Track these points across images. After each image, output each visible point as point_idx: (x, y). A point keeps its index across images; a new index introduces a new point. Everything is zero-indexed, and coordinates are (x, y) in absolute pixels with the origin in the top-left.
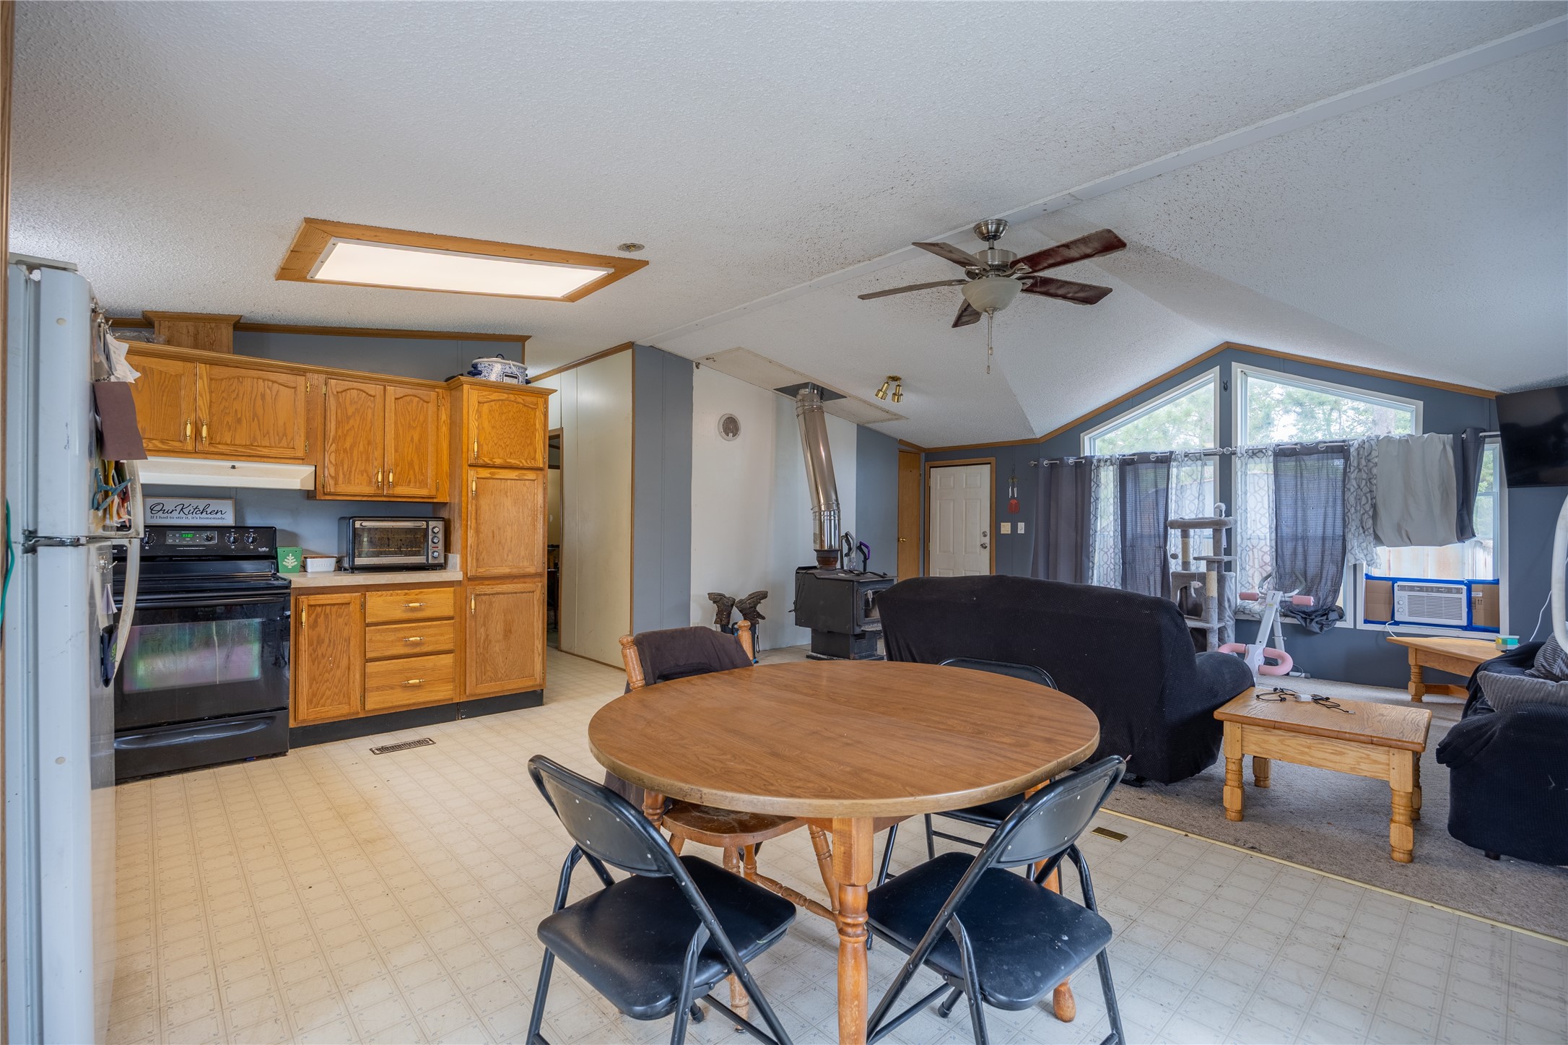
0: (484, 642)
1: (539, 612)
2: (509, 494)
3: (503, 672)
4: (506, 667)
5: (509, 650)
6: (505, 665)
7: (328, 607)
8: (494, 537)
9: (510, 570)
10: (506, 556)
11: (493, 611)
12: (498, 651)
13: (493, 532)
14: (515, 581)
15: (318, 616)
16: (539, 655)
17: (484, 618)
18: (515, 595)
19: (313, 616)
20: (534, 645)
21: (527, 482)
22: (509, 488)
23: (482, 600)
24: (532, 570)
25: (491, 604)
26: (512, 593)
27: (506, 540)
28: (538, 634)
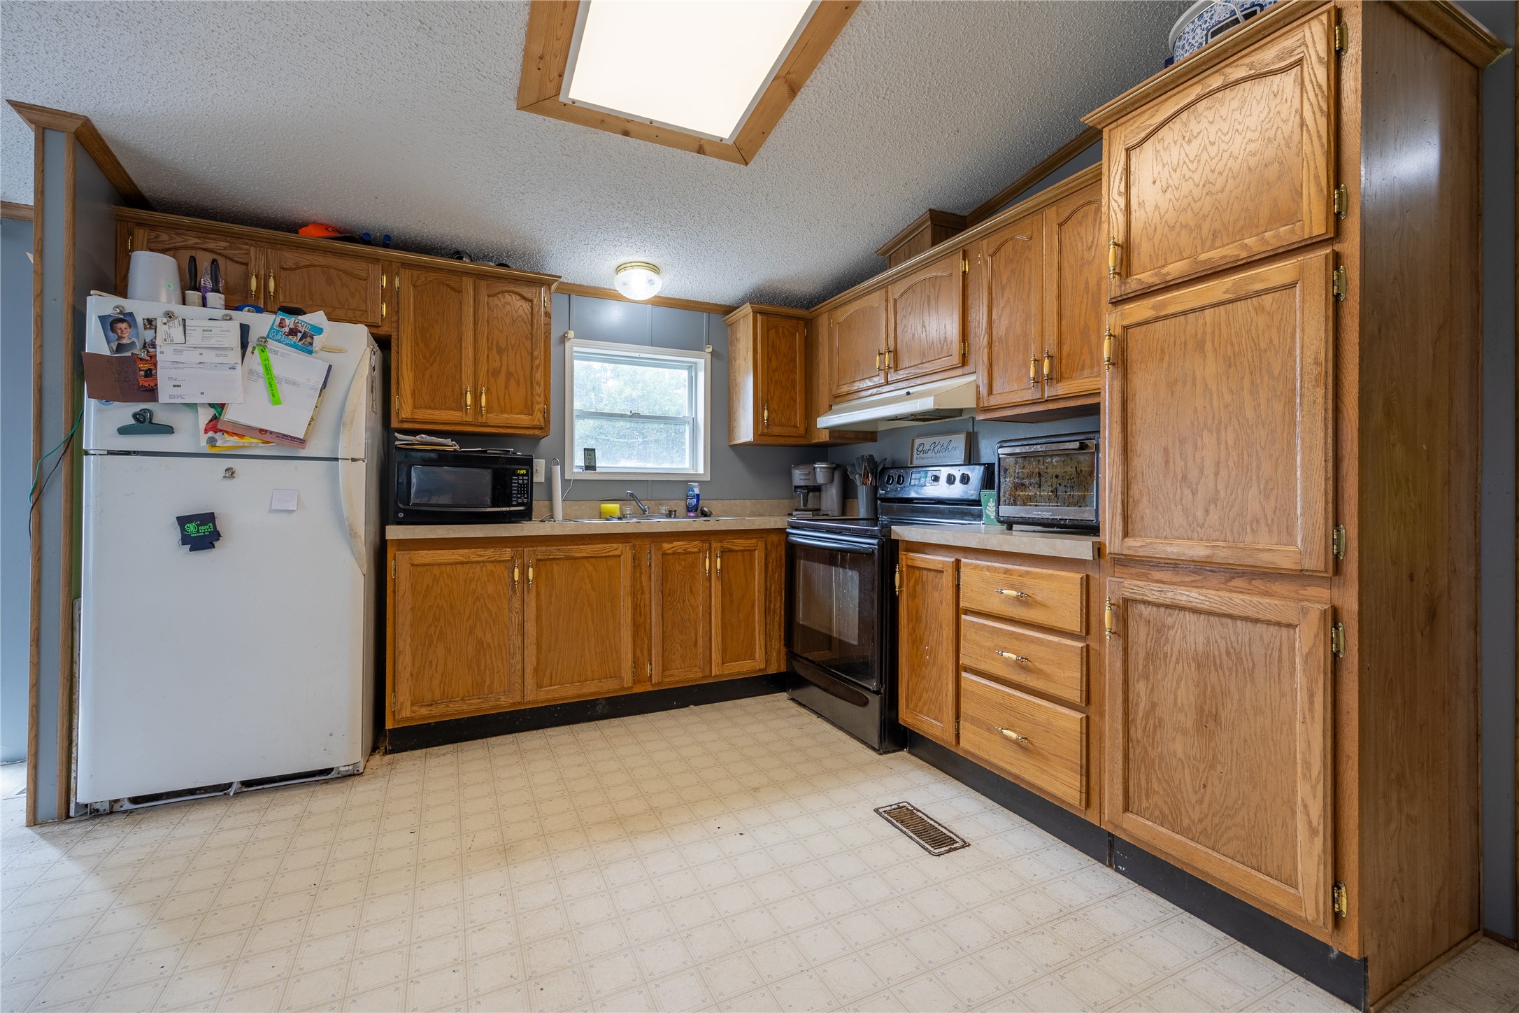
0: (1146, 717)
1: (1311, 696)
2: (1209, 345)
3: (1196, 816)
4: (1205, 806)
5: (1212, 767)
6: (1201, 801)
7: (925, 572)
8: (1167, 462)
9: (1208, 552)
10: (1200, 513)
11: (1167, 648)
12: (1180, 754)
13: (1166, 450)
14: (1238, 583)
15: (916, 582)
16: (1313, 832)
17: (1146, 659)
18: (1229, 621)
19: (912, 581)
20: (1294, 792)
21: (1267, 300)
22: (1209, 329)
23: (1141, 615)
24: (1284, 558)
25: (1161, 629)
26: (1219, 615)
27: (1202, 470)
28: (1307, 765)
